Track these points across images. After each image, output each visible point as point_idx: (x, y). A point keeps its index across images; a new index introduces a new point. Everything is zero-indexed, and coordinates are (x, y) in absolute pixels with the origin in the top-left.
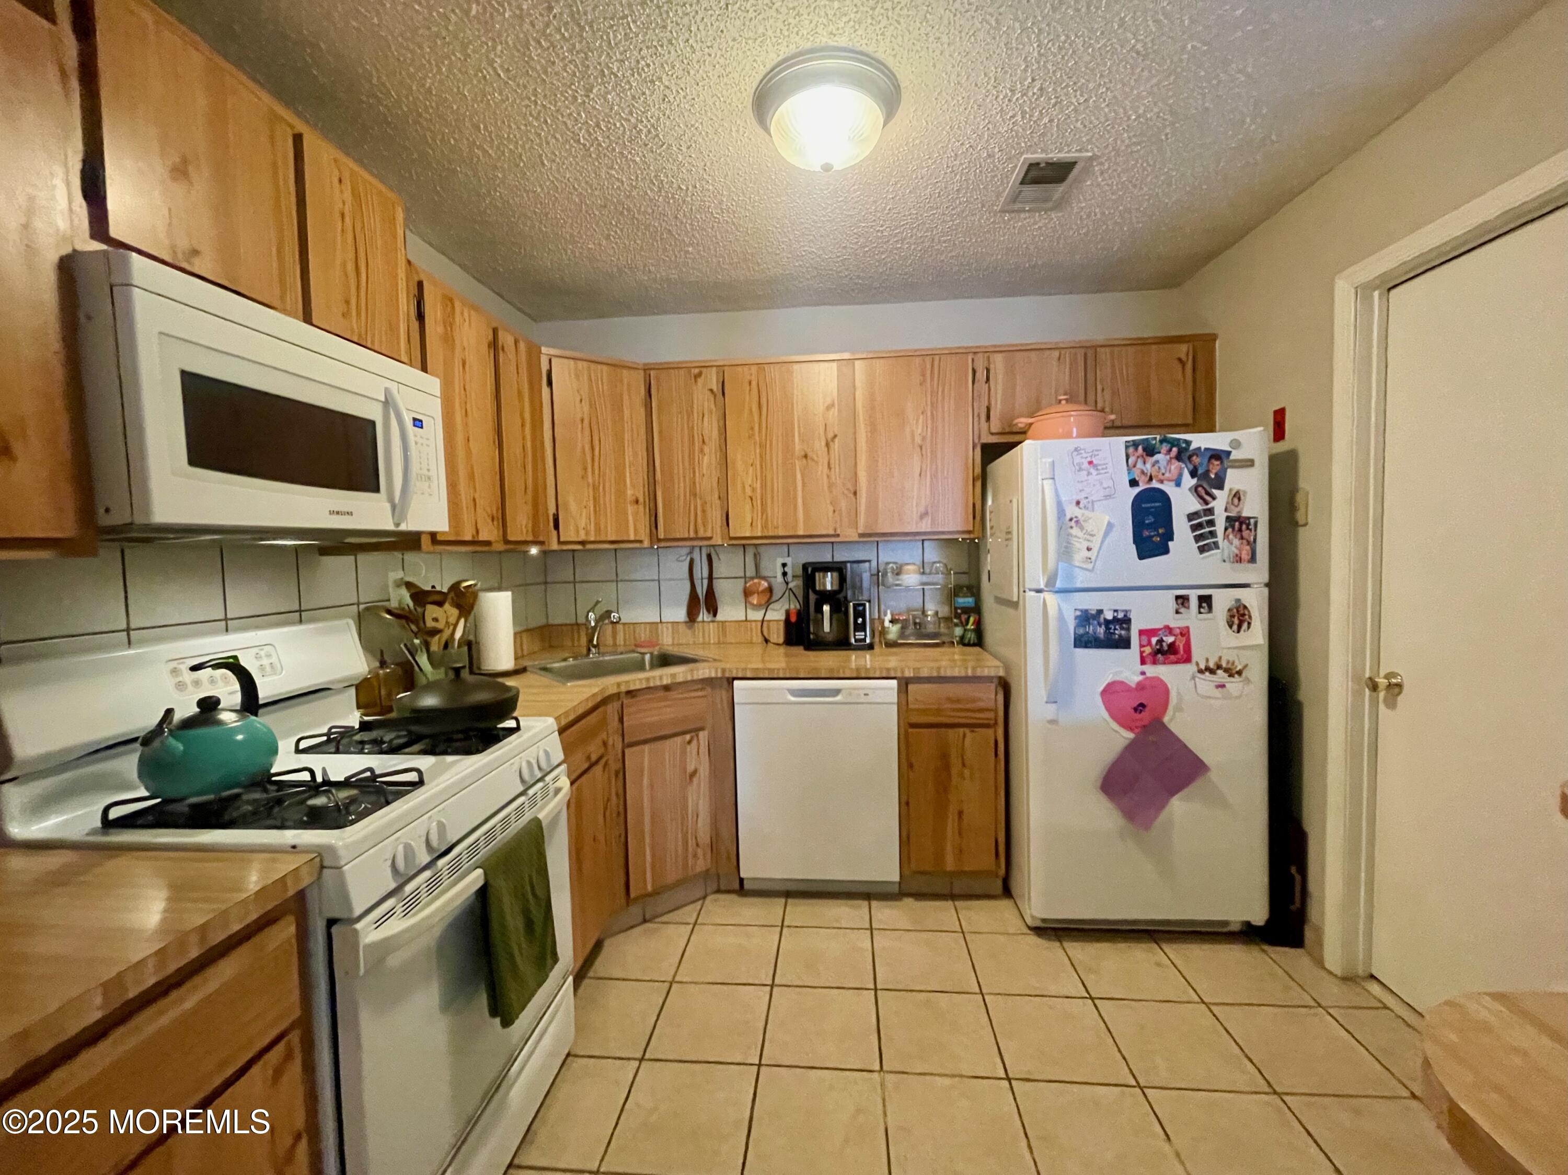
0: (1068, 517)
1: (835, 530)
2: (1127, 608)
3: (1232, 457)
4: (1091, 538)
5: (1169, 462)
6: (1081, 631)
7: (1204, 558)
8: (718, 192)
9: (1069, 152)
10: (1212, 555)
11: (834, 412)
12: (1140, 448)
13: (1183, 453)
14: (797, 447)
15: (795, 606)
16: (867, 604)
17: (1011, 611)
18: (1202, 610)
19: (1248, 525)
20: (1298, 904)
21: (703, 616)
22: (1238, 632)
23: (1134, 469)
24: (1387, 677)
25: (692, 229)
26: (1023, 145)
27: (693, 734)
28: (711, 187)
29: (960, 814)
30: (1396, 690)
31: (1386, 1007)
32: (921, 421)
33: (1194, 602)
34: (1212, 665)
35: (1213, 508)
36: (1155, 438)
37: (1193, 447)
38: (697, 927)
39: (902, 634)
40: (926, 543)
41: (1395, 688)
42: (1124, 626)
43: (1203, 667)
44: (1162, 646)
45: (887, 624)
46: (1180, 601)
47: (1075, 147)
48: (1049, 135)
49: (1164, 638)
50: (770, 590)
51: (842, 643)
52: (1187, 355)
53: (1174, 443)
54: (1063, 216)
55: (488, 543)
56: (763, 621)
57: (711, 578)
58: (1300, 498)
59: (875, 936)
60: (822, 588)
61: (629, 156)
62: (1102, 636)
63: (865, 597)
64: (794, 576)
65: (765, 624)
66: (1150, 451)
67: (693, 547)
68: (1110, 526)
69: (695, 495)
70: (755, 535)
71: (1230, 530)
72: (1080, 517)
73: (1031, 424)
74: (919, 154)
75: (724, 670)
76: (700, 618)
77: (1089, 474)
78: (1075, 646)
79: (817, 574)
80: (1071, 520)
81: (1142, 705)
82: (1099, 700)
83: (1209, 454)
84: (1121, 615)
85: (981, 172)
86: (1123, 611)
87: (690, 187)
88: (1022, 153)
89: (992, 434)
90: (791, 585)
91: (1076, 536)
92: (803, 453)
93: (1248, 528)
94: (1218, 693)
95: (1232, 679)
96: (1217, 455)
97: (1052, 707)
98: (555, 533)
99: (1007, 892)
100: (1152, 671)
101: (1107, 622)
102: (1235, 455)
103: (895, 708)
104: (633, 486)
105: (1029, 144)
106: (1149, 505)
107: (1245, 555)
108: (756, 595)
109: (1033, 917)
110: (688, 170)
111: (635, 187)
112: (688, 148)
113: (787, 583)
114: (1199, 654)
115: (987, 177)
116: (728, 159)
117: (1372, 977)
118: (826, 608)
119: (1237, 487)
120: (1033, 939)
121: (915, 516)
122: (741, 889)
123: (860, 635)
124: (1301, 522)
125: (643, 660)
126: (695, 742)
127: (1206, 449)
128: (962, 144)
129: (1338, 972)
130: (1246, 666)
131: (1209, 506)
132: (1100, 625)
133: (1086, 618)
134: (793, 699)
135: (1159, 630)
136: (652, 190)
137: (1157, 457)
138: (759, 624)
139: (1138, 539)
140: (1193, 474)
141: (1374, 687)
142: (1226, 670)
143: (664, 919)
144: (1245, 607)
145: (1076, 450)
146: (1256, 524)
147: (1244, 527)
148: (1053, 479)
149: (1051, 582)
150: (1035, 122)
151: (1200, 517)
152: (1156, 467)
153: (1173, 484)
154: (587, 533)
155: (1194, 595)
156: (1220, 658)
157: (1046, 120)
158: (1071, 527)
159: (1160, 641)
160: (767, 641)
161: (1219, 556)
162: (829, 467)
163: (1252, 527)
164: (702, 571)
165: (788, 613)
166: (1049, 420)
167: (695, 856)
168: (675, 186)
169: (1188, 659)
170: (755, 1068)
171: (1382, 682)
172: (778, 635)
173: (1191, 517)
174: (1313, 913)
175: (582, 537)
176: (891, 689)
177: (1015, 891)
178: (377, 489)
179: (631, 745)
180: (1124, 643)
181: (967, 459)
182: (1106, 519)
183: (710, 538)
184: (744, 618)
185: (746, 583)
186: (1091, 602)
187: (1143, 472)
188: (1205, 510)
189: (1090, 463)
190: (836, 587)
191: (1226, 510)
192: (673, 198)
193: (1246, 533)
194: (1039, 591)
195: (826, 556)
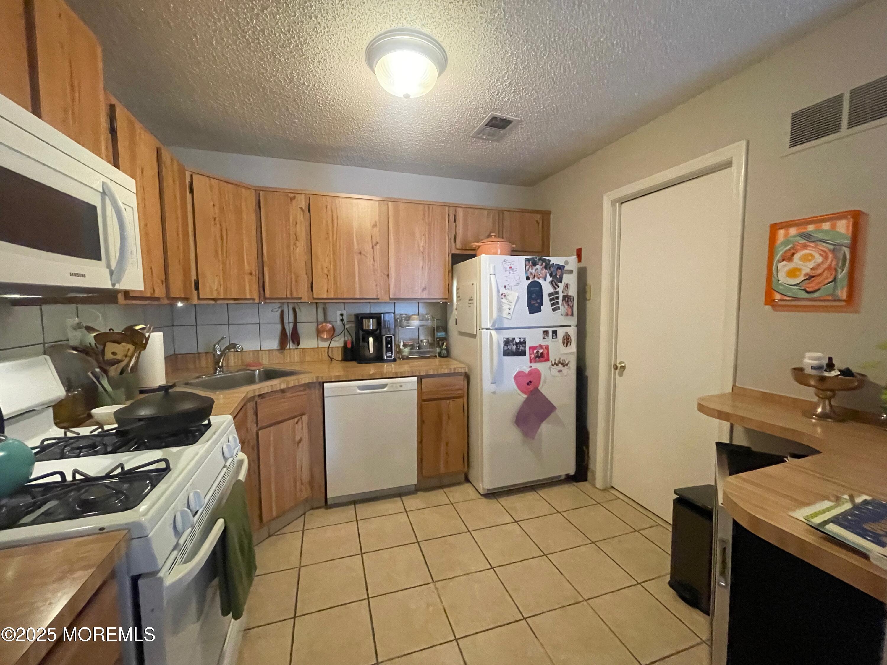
0: (501, 293)
1: (377, 296)
2: (525, 337)
3: (566, 268)
4: (510, 304)
5: (542, 270)
6: (506, 348)
7: (554, 314)
8: (327, 92)
9: (512, 115)
10: (558, 312)
11: (376, 230)
12: (531, 262)
13: (547, 266)
14: (356, 247)
15: (348, 338)
16: (393, 337)
17: (472, 339)
18: (553, 337)
19: (571, 299)
20: (586, 463)
21: (290, 345)
22: (567, 346)
23: (528, 272)
24: (620, 363)
25: (302, 109)
26: (493, 107)
27: (299, 417)
28: (324, 88)
29: (447, 444)
30: (622, 369)
31: (619, 498)
32: (423, 239)
33: (550, 334)
34: (557, 362)
35: (558, 291)
36: (537, 258)
37: (551, 263)
38: (305, 532)
39: (411, 353)
40: (420, 304)
41: (623, 368)
42: (523, 345)
43: (553, 363)
44: (538, 354)
45: (402, 347)
46: (545, 333)
47: (515, 114)
48: (506, 106)
49: (539, 351)
50: (333, 329)
51: (378, 358)
52: (540, 219)
53: (544, 261)
54: (498, 145)
55: (158, 299)
56: (329, 348)
57: (295, 323)
58: (587, 288)
59: (409, 514)
60: (367, 328)
61: (278, 56)
62: (514, 350)
63: (392, 332)
64: (347, 321)
65: (330, 349)
66: (535, 264)
67: (283, 303)
68: (518, 298)
69: (291, 272)
70: (329, 297)
71: (564, 301)
72: (506, 293)
73: (480, 246)
74: (444, 99)
75: (317, 377)
76: (288, 347)
77: (510, 273)
78: (503, 356)
79: (364, 320)
80: (502, 295)
81: (531, 382)
82: (513, 380)
83: (557, 267)
84: (522, 340)
85: (470, 115)
86: (523, 338)
87: (311, 85)
88: (491, 111)
89: (457, 249)
90: (347, 327)
91: (504, 303)
92: (359, 251)
93: (570, 301)
94: (558, 374)
95: (564, 368)
96: (560, 268)
97: (494, 386)
98: (195, 292)
99: (467, 480)
100: (535, 366)
101: (517, 344)
102: (567, 268)
103: (416, 392)
104: (249, 264)
105: (496, 107)
106: (534, 289)
107: (570, 313)
108: (325, 333)
109: (484, 489)
110: (313, 75)
111: (274, 76)
112: (319, 62)
113: (344, 326)
114: (553, 357)
115: (471, 118)
116: (340, 75)
117: (613, 487)
118: (371, 339)
119: (567, 282)
120: (484, 500)
121: (420, 291)
122: (327, 504)
123: (389, 354)
124: (588, 298)
125: (254, 375)
126: (300, 423)
127: (556, 264)
128: (466, 100)
129: (601, 488)
130: (569, 362)
131: (557, 290)
132: (514, 345)
133: (507, 342)
134: (359, 391)
135: (537, 346)
136: (285, 80)
137: (537, 267)
138: (326, 350)
139: (530, 305)
140: (551, 275)
141: (616, 368)
142: (562, 364)
143: (282, 531)
144: (569, 335)
145: (504, 261)
146: (573, 298)
147: (569, 300)
148: (495, 274)
149: (493, 325)
150: (502, 98)
151: (553, 295)
152: (537, 271)
153: (543, 279)
154: (219, 293)
155: (550, 330)
156: (560, 358)
157: (506, 98)
158: (502, 298)
159: (538, 352)
160: (332, 359)
161: (560, 313)
162: (374, 260)
163: (572, 300)
164: (289, 318)
165: (345, 343)
166: (487, 245)
167: (301, 491)
168: (301, 82)
169: (548, 360)
170: (366, 602)
171: (619, 366)
172: (338, 355)
173: (550, 295)
174: (591, 466)
175: (215, 296)
176: (414, 382)
177: (471, 479)
178: (99, 258)
179: (261, 429)
180: (523, 353)
181: (445, 261)
182: (517, 295)
183: (301, 298)
184: (317, 347)
185: (318, 325)
186: (510, 334)
187: (531, 273)
188: (555, 292)
189: (511, 268)
190: (375, 328)
191: (563, 292)
192: (298, 88)
193: (570, 303)
194: (487, 329)
195: (366, 310)
